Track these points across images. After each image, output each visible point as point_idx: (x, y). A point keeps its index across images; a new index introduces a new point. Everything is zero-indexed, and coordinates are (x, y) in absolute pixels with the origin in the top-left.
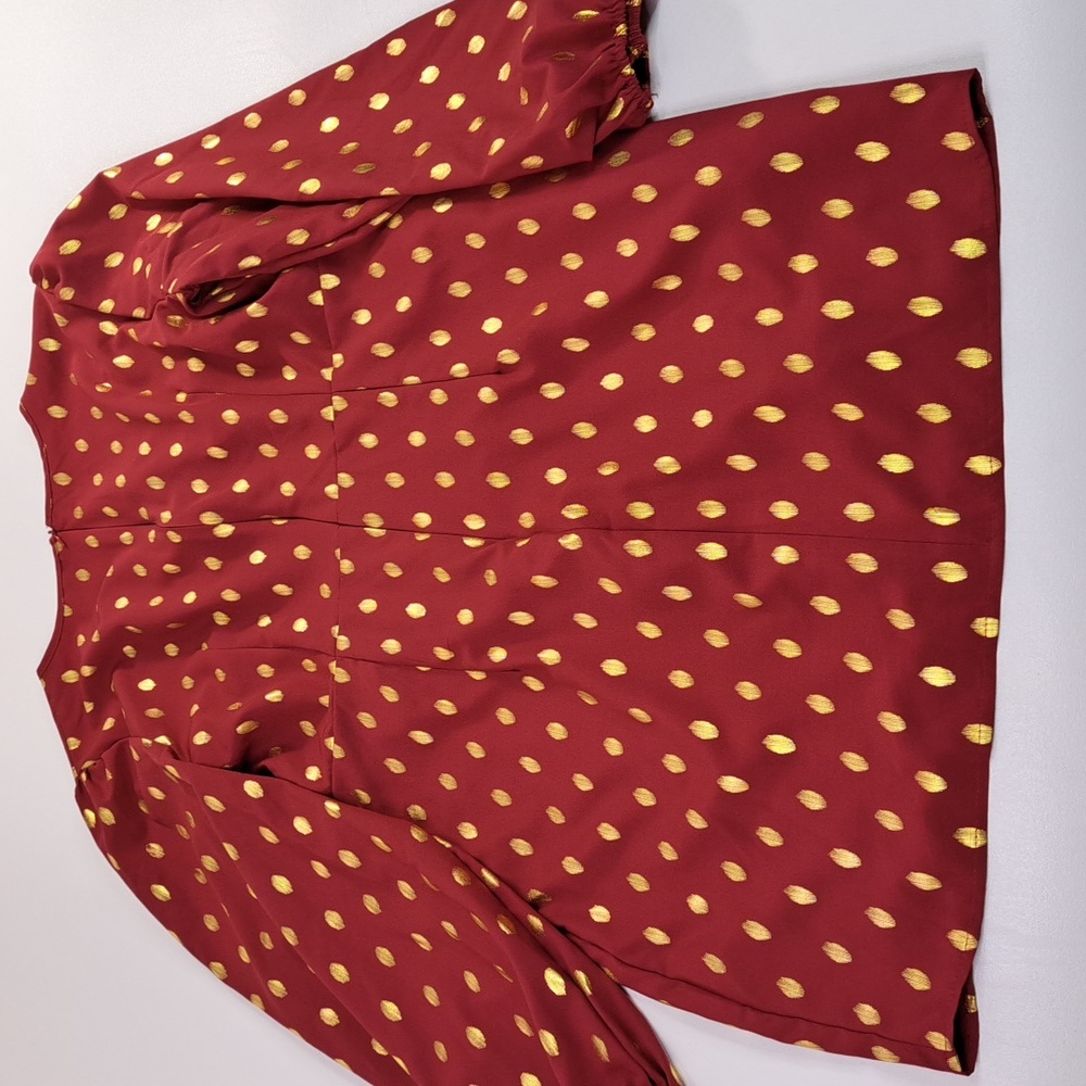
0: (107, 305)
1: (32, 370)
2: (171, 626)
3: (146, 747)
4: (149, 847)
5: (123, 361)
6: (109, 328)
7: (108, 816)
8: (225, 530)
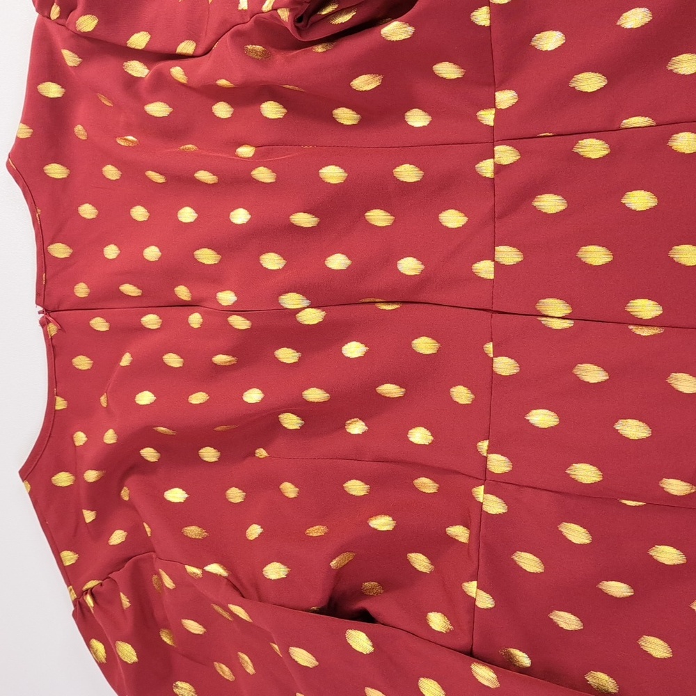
0: (139, 40)
1: (25, 121)
2: (218, 429)
3: (192, 577)
4: (177, 687)
5: (158, 109)
6: (137, 69)
7: (127, 653)
8: (312, 317)
